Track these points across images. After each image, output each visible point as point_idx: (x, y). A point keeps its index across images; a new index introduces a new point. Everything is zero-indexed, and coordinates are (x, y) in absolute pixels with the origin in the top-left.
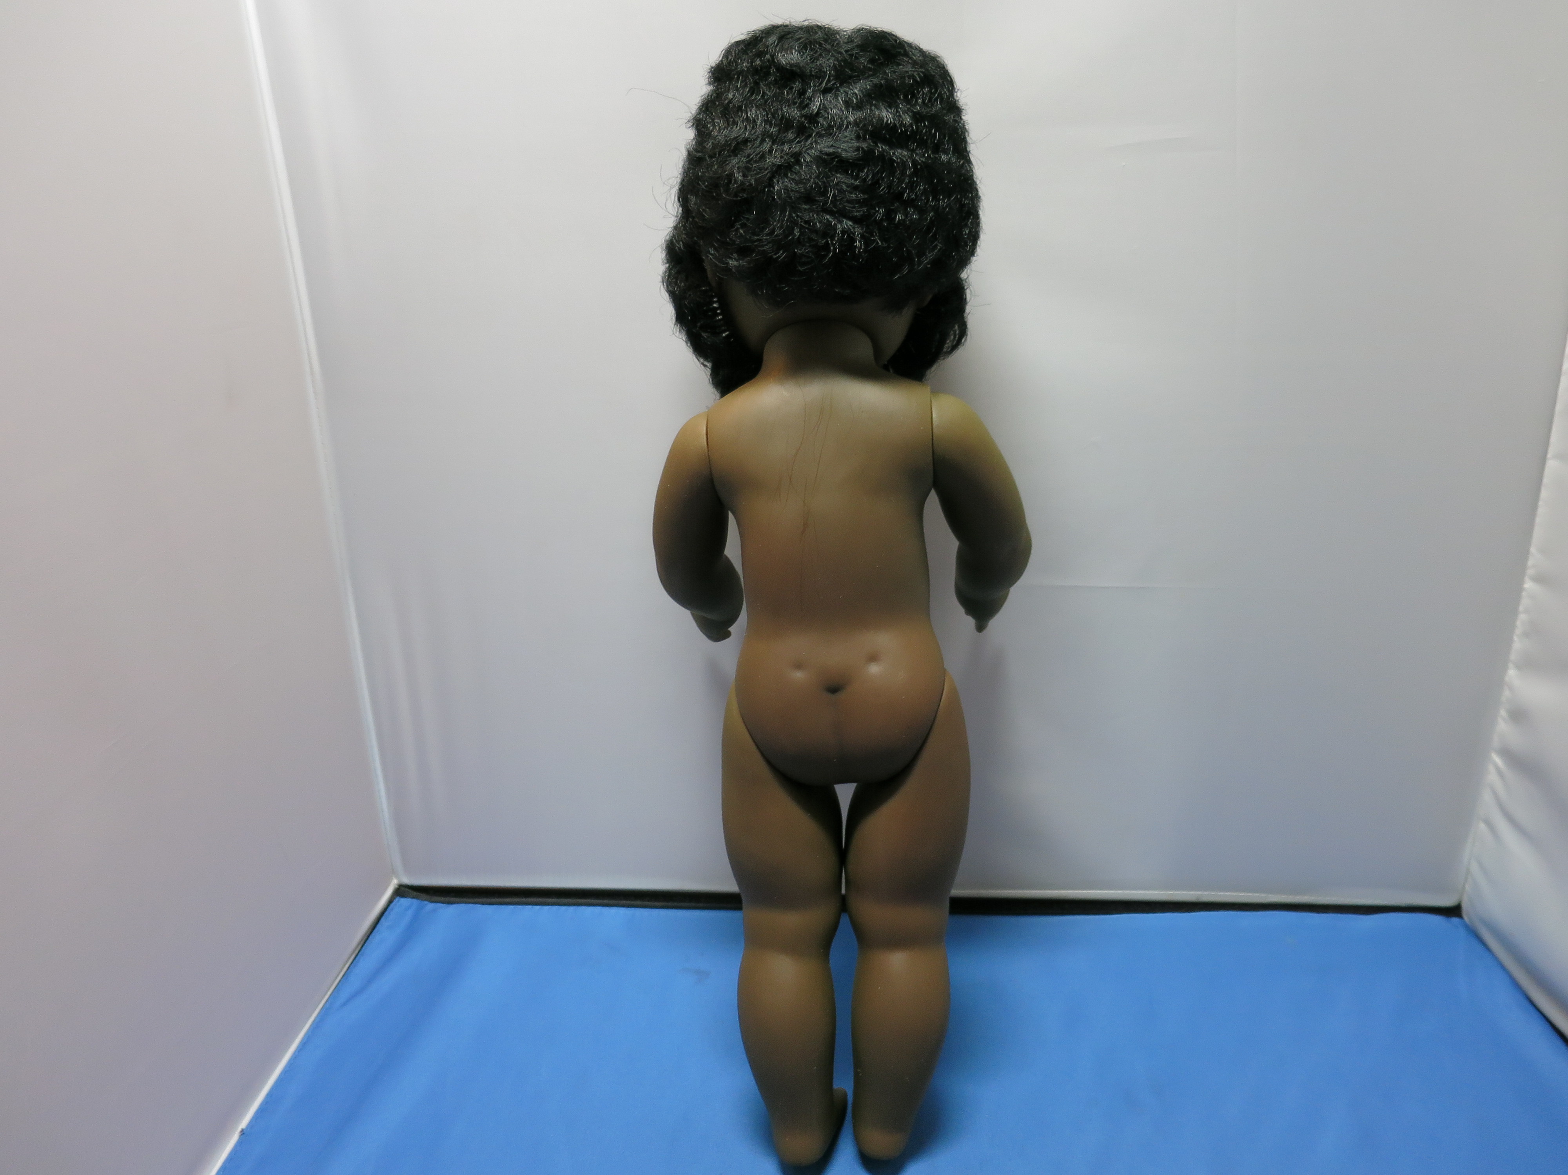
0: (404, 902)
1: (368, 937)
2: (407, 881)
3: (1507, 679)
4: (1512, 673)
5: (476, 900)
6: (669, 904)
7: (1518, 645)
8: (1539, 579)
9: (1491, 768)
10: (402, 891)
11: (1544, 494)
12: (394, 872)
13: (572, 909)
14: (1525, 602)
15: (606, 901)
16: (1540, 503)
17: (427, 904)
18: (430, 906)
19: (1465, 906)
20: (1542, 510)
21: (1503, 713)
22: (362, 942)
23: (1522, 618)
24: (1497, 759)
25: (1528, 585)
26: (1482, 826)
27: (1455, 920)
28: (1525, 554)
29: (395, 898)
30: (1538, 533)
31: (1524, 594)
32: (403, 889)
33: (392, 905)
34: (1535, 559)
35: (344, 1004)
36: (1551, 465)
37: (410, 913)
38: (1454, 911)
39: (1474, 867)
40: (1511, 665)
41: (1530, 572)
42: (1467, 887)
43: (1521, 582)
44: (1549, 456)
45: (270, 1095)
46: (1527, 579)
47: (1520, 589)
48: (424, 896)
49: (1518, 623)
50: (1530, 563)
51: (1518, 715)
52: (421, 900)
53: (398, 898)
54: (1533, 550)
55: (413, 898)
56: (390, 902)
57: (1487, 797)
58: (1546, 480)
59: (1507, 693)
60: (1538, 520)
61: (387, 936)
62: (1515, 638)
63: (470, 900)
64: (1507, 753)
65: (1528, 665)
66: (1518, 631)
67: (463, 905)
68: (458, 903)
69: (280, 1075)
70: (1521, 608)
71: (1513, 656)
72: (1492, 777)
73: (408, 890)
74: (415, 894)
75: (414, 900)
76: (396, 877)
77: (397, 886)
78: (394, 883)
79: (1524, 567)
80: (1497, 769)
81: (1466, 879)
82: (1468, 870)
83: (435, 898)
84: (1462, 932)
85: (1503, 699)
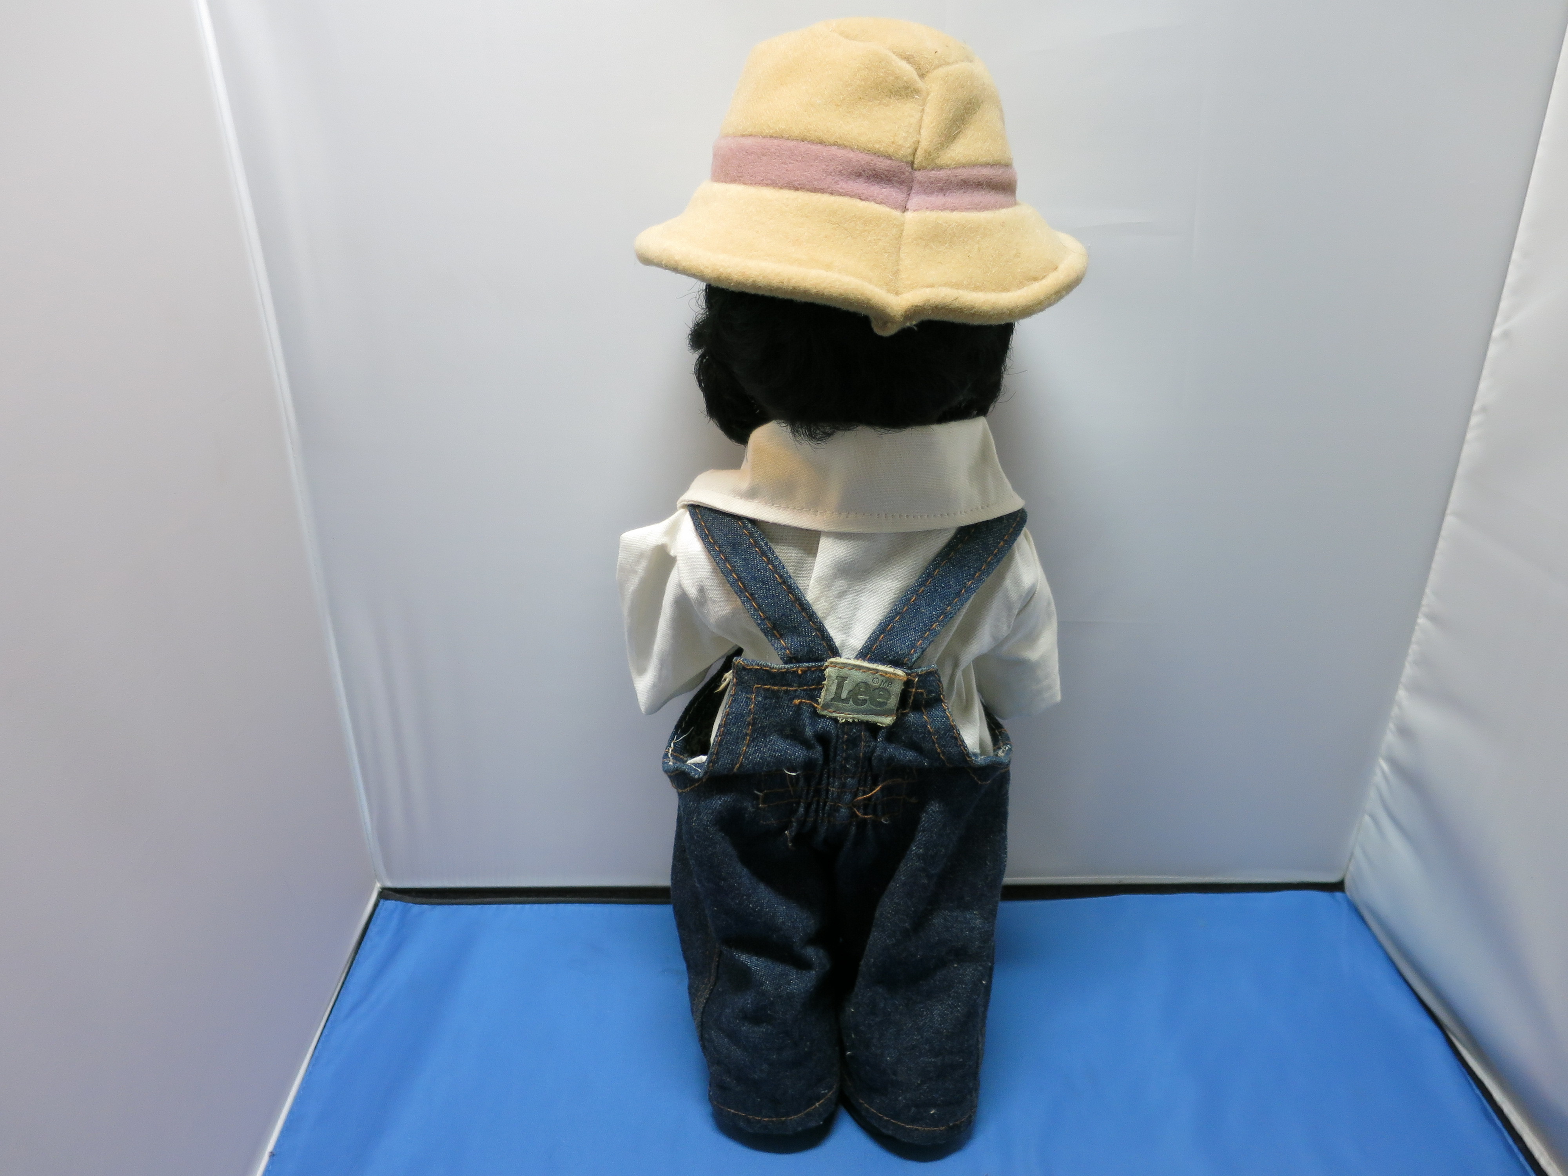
0: (390, 904)
1: (360, 944)
2: (389, 884)
3: (1397, 697)
4: (1402, 694)
7: (1409, 670)
8: (1432, 618)
9: (1378, 772)
10: (386, 894)
11: (1441, 544)
12: (377, 877)
14: (1417, 635)
16: (1437, 552)
17: (411, 907)
18: (416, 909)
19: (1347, 883)
20: (1438, 558)
21: (1391, 726)
22: (356, 949)
23: (1414, 649)
24: (1384, 765)
25: (1421, 620)
26: (1367, 818)
27: (1338, 895)
28: (1422, 592)
29: (379, 901)
30: (1433, 578)
31: (1417, 628)
32: (386, 891)
33: (378, 908)
34: (1429, 599)
35: (348, 1015)
36: (1450, 521)
37: (396, 917)
38: (1338, 887)
39: (1358, 852)
40: (1401, 686)
41: (1424, 609)
42: (1351, 868)
43: (1416, 617)
44: (1448, 511)
45: (291, 1112)
46: (1420, 615)
47: (1414, 623)
48: (407, 898)
49: (1410, 651)
50: (1424, 602)
51: (1405, 732)
52: (405, 902)
53: (382, 901)
54: (1428, 590)
55: (396, 900)
56: (376, 906)
57: (1373, 794)
58: (1444, 533)
59: (1395, 711)
60: (1435, 566)
61: (378, 943)
62: (1407, 664)
63: (453, 901)
64: (1393, 763)
65: (1416, 689)
66: (1410, 658)
67: (447, 906)
68: (443, 905)
70: (1414, 639)
71: (1404, 679)
72: (1378, 778)
73: (391, 892)
74: (398, 896)
75: (398, 902)
76: (379, 881)
77: (381, 890)
78: (378, 886)
79: (1418, 605)
80: (1383, 773)
81: (1350, 860)
82: (1352, 854)
83: (419, 899)
84: (1346, 907)
85: (1393, 714)
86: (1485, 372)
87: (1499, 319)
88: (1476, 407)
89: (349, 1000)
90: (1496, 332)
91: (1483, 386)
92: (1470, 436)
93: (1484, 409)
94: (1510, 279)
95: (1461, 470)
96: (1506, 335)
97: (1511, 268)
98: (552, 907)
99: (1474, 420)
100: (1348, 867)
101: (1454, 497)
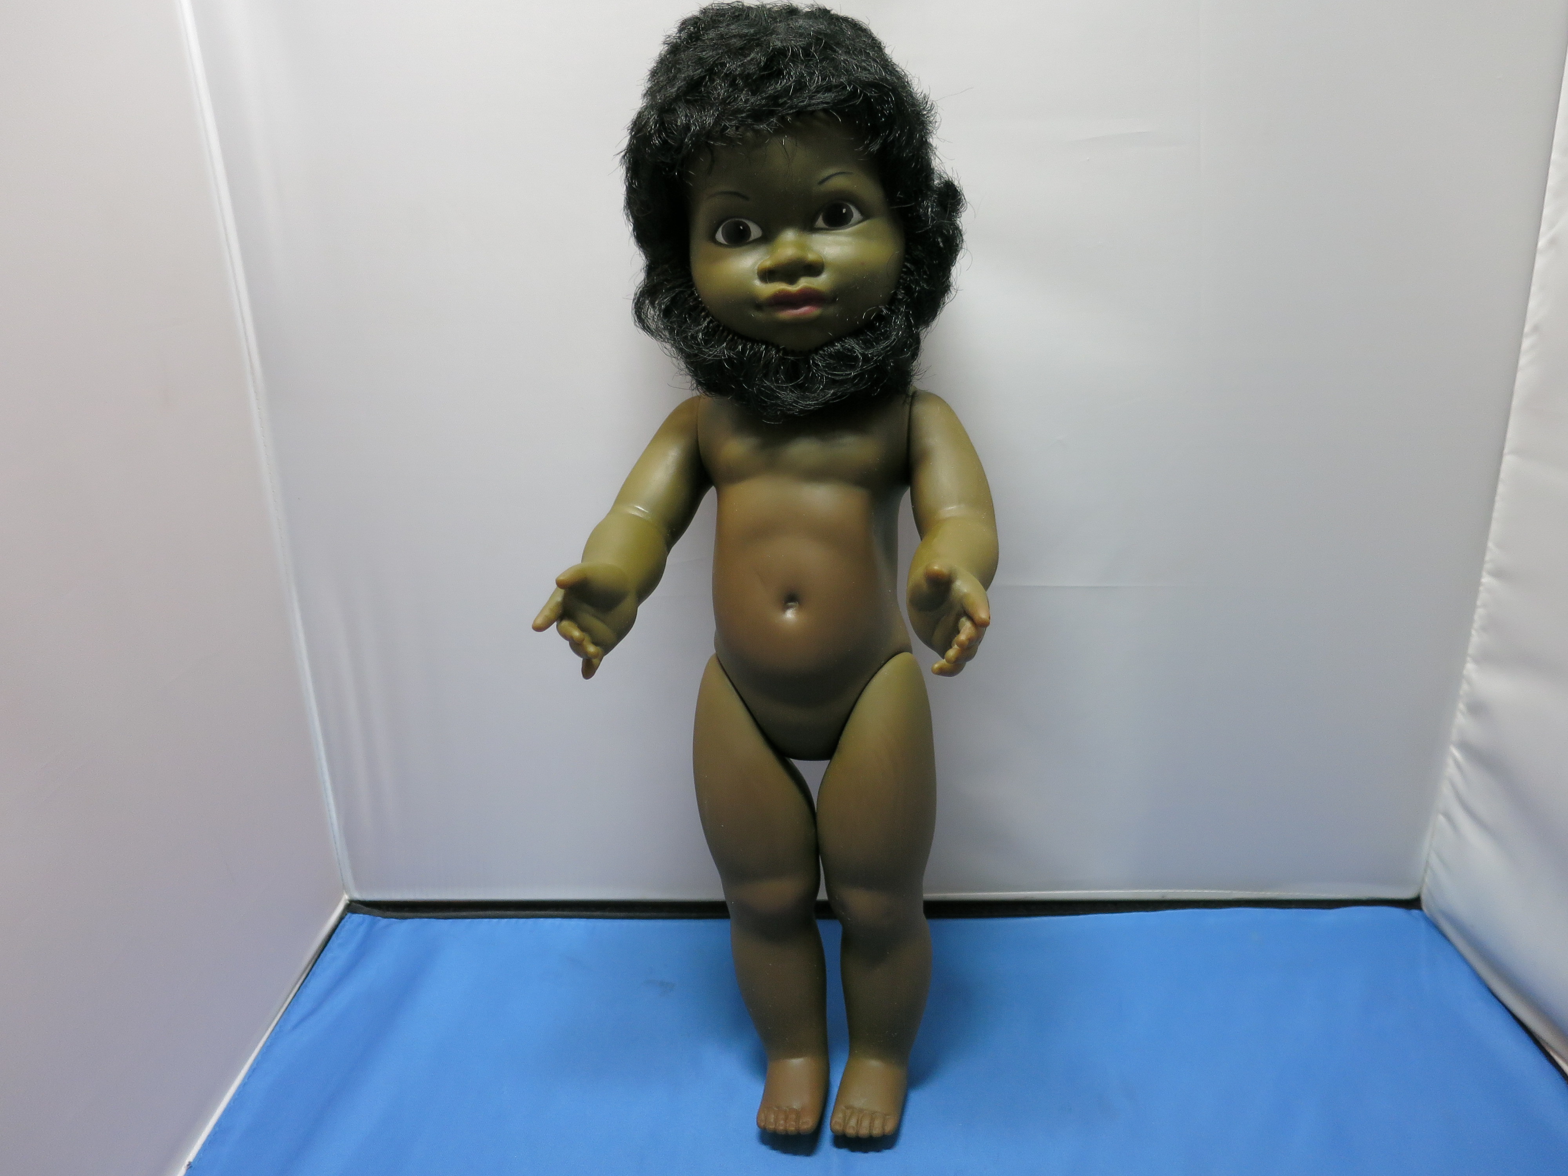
0: (356, 918)
1: (319, 956)
2: (358, 896)
3: (1465, 672)
4: (1470, 667)
5: (431, 914)
6: (631, 914)
7: (1476, 639)
8: (1498, 574)
9: (1450, 762)
10: (353, 907)
11: (1501, 489)
12: (345, 888)
13: (531, 922)
14: (1483, 597)
15: (565, 913)
16: (1497, 498)
17: (379, 920)
18: (383, 922)
19: (1424, 898)
20: (1499, 505)
21: (1461, 706)
22: (313, 961)
23: (1480, 612)
24: (1456, 752)
25: (1486, 579)
26: (1441, 818)
27: (1415, 912)
28: (1482, 549)
29: (346, 915)
30: (1495, 527)
31: (1481, 588)
32: (354, 904)
33: (343, 921)
34: (1493, 553)
35: (295, 1027)
36: (1509, 461)
37: (362, 930)
38: (1413, 904)
39: (1434, 861)
40: (1469, 659)
41: (1488, 566)
42: (1427, 880)
43: (1480, 576)
44: (1506, 451)
45: (218, 1124)
46: (1484, 573)
47: (1478, 583)
48: (376, 911)
49: (1476, 617)
50: (1488, 558)
51: (1477, 709)
52: (374, 916)
53: (349, 915)
54: (1490, 544)
55: (364, 913)
56: (341, 918)
57: (1446, 790)
58: (1502, 475)
59: (1465, 687)
60: (1496, 515)
61: (338, 955)
62: (1473, 632)
63: (424, 914)
64: (1465, 747)
65: (1486, 658)
66: (1476, 625)
67: (418, 920)
68: (413, 918)
69: (229, 1104)
70: (1479, 603)
71: (1471, 651)
72: (1451, 770)
73: (360, 905)
74: (368, 909)
75: (366, 916)
76: (347, 893)
77: (348, 902)
78: (345, 899)
79: (1482, 561)
80: (1456, 762)
81: (1425, 871)
82: (1427, 862)
83: (388, 913)
84: (1423, 924)
85: (1461, 693)
86: (1534, 289)
87: (1543, 228)
88: (1527, 329)
90: (1541, 243)
91: (1532, 304)
92: (1523, 361)
93: (1536, 329)
95: (1515, 402)
96: (1553, 242)
97: (1552, 170)
99: (1526, 343)
100: (1423, 880)
101: (1510, 434)
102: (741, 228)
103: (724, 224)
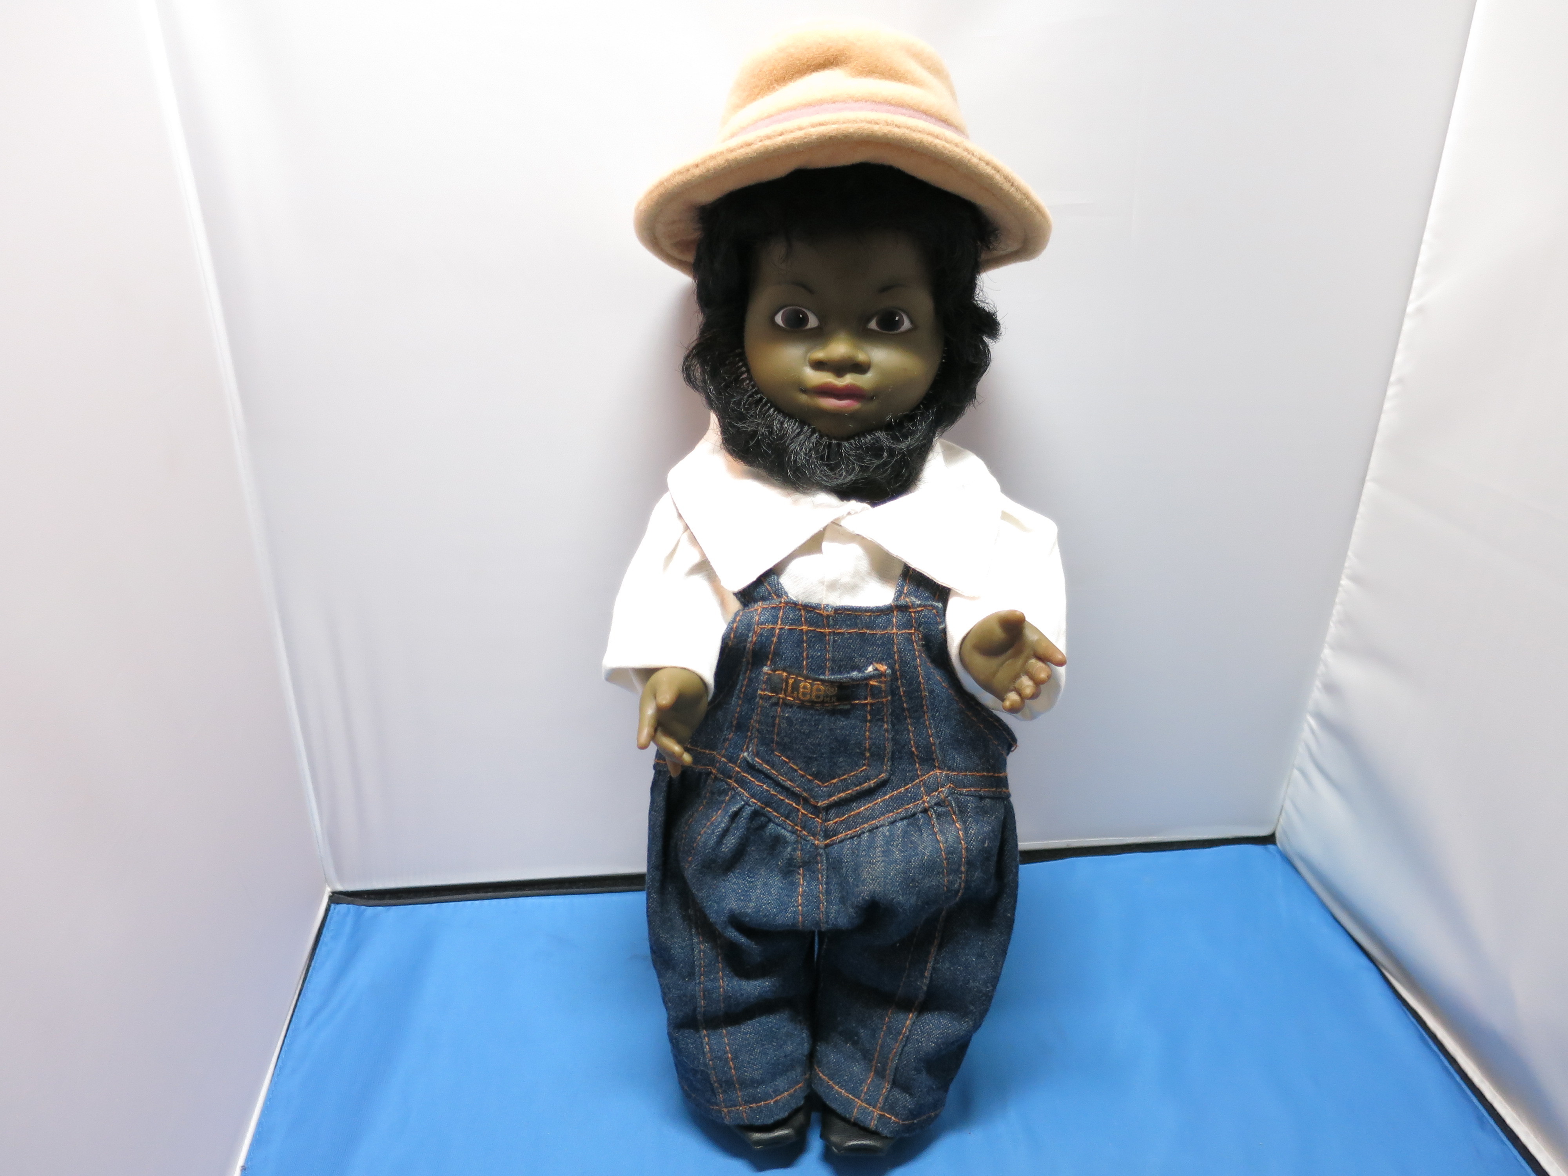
0: (342, 908)
1: (315, 950)
2: (340, 888)
3: (1322, 656)
4: (1327, 652)
5: (413, 900)
7: (1333, 630)
8: (1354, 579)
9: (1306, 727)
10: (337, 898)
11: (1362, 509)
12: (327, 881)
14: (1340, 597)
16: (1358, 516)
17: (365, 910)
18: (370, 911)
19: (1278, 835)
20: (1359, 522)
21: (1318, 683)
22: (311, 956)
23: (1337, 609)
24: (1311, 721)
25: (1344, 582)
26: (1296, 773)
27: (1271, 847)
28: (1344, 556)
29: (329, 906)
30: (1355, 540)
31: (1340, 589)
32: (337, 895)
33: (330, 913)
34: (1351, 561)
35: (310, 1022)
36: (1370, 487)
37: (350, 920)
38: (1269, 840)
39: (1288, 806)
40: (1326, 645)
41: (1346, 571)
42: (1281, 821)
43: (1339, 579)
44: (1367, 478)
45: (260, 1124)
46: (1343, 577)
47: (1337, 584)
48: (358, 900)
49: (1334, 612)
50: (1347, 564)
51: (1331, 688)
52: (357, 905)
53: (333, 906)
54: (1350, 553)
55: (348, 904)
56: (327, 910)
57: (1301, 749)
58: (1364, 498)
59: (1321, 669)
60: (1356, 529)
61: (332, 947)
62: (1331, 624)
63: (408, 901)
64: (1320, 717)
65: (1340, 647)
66: (1335, 617)
67: (403, 907)
68: (396, 905)
70: (1337, 600)
71: (1328, 638)
72: (1306, 734)
73: (342, 896)
74: (349, 899)
75: (350, 906)
76: (329, 885)
77: (331, 894)
78: (328, 891)
79: (1342, 567)
80: (1311, 728)
81: (1280, 813)
83: (372, 902)
84: (1278, 858)
85: (1319, 672)
86: (1401, 346)
87: (1411, 298)
88: (1393, 378)
89: (307, 1009)
90: (1410, 309)
91: (1398, 359)
92: (1387, 406)
93: (1400, 381)
94: (1422, 259)
95: (1379, 439)
96: (1420, 310)
98: (511, 901)
99: (1391, 391)
100: (1278, 821)
101: (1373, 464)
102: (801, 316)
103: (785, 309)
